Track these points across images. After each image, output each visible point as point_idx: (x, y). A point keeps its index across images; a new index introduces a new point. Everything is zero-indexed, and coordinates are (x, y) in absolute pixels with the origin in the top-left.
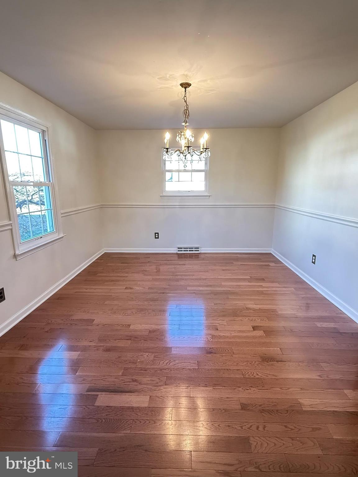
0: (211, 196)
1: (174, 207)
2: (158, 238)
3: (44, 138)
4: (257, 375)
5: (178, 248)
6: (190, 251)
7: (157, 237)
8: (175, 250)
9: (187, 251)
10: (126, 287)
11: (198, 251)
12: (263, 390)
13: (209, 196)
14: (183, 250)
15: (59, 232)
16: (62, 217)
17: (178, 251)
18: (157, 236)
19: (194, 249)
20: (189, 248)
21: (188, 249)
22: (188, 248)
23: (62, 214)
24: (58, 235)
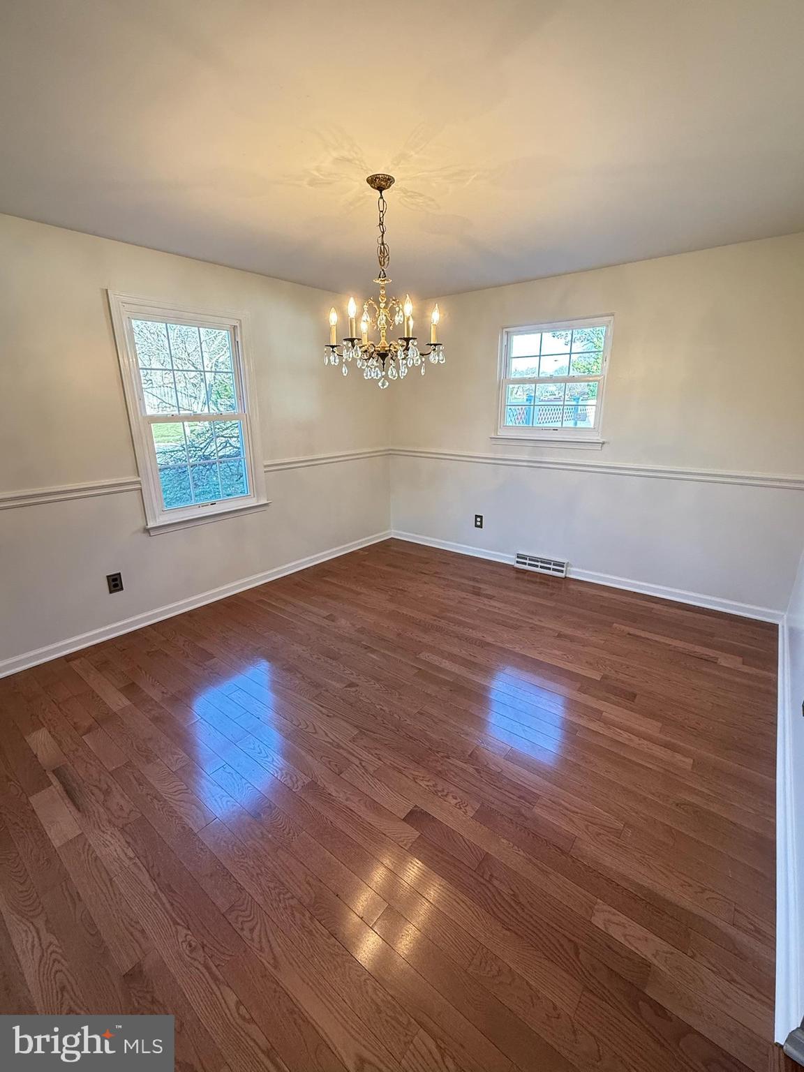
0: (609, 443)
1: (515, 463)
2: (481, 526)
3: (235, 340)
4: (252, 930)
5: (518, 557)
6: (541, 567)
7: (478, 523)
8: (510, 559)
9: (537, 566)
10: (331, 615)
11: (562, 571)
12: (207, 975)
13: (603, 443)
14: (527, 562)
15: (258, 497)
16: (265, 472)
17: (518, 562)
18: (479, 521)
19: (552, 566)
20: (542, 562)
21: (539, 564)
22: (538, 561)
23: (265, 466)
24: (258, 502)
